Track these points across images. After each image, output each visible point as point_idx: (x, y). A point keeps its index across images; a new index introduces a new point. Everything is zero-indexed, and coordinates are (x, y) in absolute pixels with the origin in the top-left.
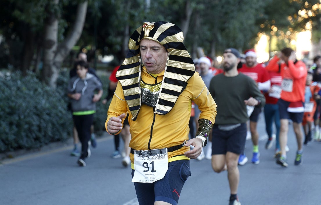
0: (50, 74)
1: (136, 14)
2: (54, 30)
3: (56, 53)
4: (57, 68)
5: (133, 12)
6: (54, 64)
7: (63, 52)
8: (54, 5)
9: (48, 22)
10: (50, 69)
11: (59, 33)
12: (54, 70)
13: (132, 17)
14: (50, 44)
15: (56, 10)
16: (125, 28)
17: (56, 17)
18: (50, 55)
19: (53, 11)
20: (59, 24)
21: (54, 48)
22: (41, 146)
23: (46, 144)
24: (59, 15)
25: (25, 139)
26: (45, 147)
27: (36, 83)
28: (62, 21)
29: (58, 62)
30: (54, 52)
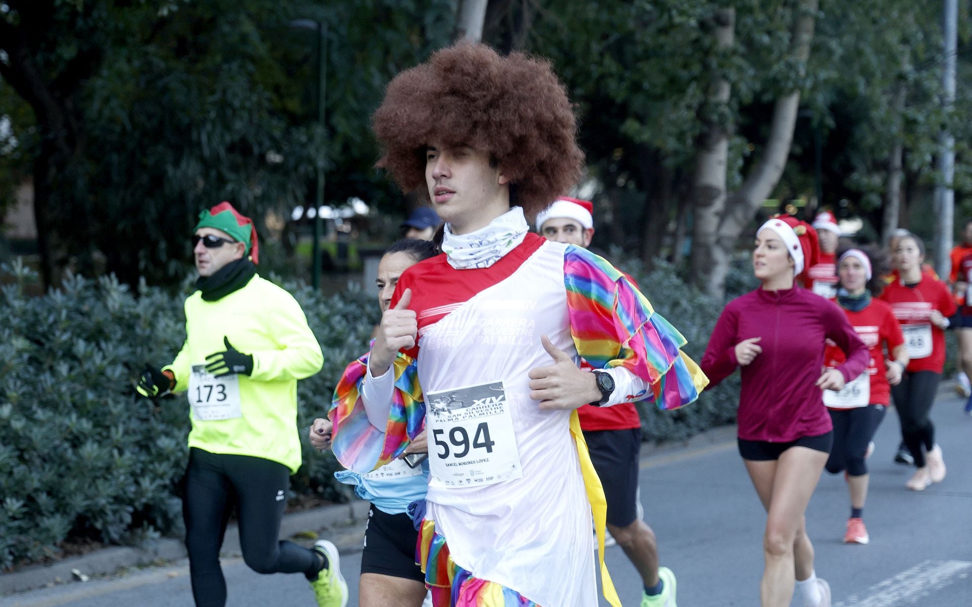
0: (709, 266)
1: (921, 118)
2: (720, 163)
3: (723, 216)
4: (726, 251)
5: (912, 112)
6: (718, 242)
7: (739, 213)
8: (718, 105)
9: (703, 143)
10: (708, 254)
11: (729, 168)
12: (719, 255)
13: (910, 124)
14: (709, 194)
15: (722, 116)
16: (892, 151)
17: (724, 131)
18: (709, 220)
19: (715, 118)
20: (730, 149)
21: (719, 205)
22: (689, 436)
23: (702, 430)
24: (731, 127)
25: (652, 417)
26: (699, 438)
27: (677, 288)
28: (738, 140)
29: (729, 238)
30: (717, 214)
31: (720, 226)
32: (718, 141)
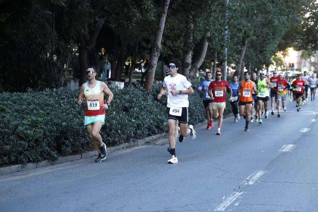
2: (190, 57)
3: (190, 70)
7: (194, 70)
9: (186, 53)
14: (187, 65)
17: (191, 49)
21: (190, 68)
24: (193, 48)
29: (191, 76)
30: (189, 70)
31: (190, 73)
32: (190, 52)
